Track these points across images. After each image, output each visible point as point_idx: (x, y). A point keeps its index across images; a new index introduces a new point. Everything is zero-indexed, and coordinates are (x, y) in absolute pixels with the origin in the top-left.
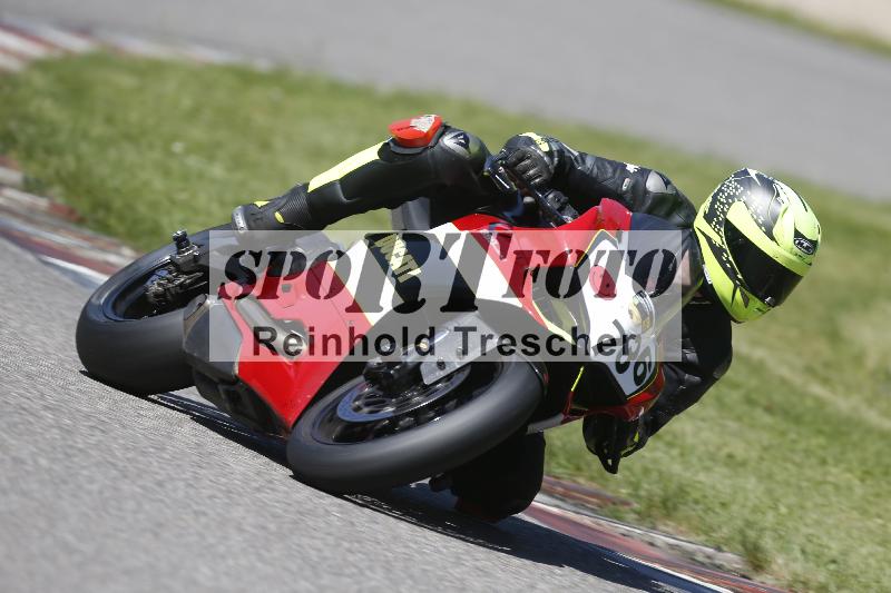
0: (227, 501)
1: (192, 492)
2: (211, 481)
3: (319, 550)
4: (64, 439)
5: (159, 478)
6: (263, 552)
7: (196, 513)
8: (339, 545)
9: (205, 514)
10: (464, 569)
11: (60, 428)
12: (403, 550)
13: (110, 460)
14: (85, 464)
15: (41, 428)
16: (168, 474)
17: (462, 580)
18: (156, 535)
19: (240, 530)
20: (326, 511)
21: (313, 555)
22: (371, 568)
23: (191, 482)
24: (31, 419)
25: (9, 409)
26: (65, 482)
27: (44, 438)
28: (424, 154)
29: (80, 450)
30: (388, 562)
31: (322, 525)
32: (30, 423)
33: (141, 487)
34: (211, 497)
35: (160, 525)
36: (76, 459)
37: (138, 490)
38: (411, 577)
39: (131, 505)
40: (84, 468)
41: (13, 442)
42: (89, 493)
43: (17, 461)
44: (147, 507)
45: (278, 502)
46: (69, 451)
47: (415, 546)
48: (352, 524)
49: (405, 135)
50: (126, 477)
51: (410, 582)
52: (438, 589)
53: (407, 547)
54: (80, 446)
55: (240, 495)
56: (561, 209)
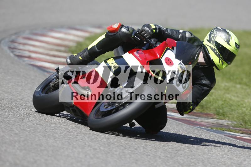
0: (155, 150)
1: (145, 150)
2: (150, 146)
3: (183, 160)
4: (107, 141)
5: (135, 147)
6: (167, 163)
7: (147, 155)
8: (189, 157)
9: (149, 155)
10: (225, 158)
11: (106, 138)
12: (207, 156)
13: (121, 144)
14: (113, 147)
15: (100, 139)
16: (138, 146)
17: (224, 162)
18: (136, 163)
19: (160, 158)
20: (184, 149)
21: (181, 161)
22: (198, 163)
23: (144, 147)
24: (97, 137)
25: (91, 135)
26: (109, 153)
27: (102, 142)
28: (117, 34)
29: (112, 143)
30: (203, 160)
31: (183, 153)
32: (97, 138)
33: (131, 151)
34: (151, 150)
35: (137, 160)
36: (111, 146)
37: (129, 152)
38: (210, 163)
39: (128, 156)
40: (113, 148)
41: (93, 144)
42: (116, 155)
43: (95, 149)
44: (133, 156)
45: (170, 149)
46: (109, 144)
47: (210, 155)
48: (192, 151)
49: (111, 30)
50: (126, 148)
51: (210, 165)
52: (218, 165)
53: (208, 155)
54: (112, 142)
55: (159, 148)
56: (156, 43)
